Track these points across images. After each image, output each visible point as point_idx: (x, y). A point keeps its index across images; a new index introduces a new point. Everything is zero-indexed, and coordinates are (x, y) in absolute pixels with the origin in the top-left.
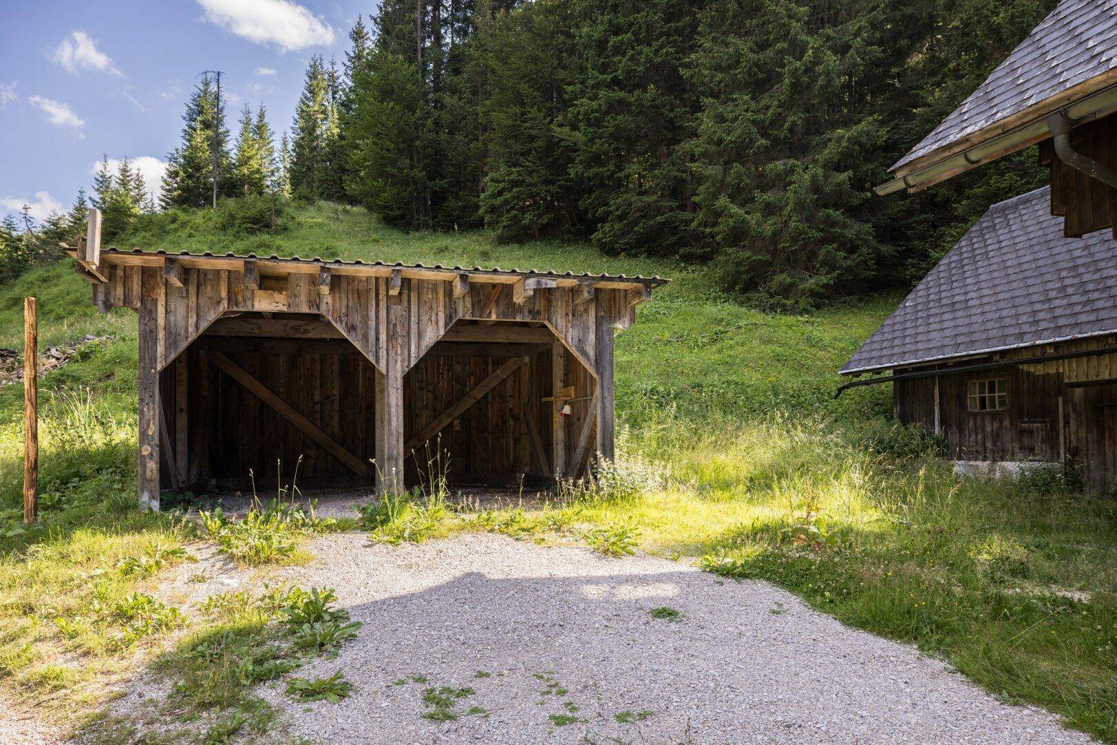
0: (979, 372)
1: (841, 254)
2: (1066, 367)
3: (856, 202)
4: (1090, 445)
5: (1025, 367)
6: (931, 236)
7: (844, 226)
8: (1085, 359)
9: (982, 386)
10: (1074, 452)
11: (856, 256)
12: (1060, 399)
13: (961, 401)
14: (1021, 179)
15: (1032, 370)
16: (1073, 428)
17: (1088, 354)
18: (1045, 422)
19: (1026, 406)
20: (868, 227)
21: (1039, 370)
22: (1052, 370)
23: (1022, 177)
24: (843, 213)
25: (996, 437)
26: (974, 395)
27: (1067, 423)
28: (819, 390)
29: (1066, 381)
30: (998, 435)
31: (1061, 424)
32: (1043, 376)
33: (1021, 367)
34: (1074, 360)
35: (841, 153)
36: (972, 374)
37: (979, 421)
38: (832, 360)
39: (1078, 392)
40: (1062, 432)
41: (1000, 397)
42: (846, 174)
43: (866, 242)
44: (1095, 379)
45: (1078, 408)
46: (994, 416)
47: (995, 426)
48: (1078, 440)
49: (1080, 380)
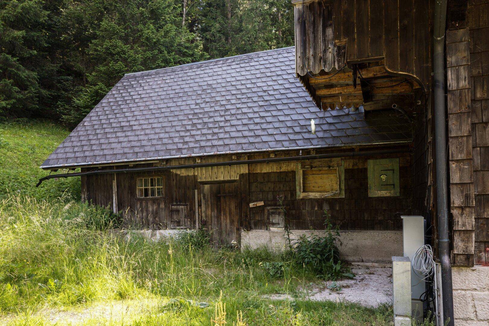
0: (145, 172)
1: (16, 88)
2: (199, 172)
3: (26, 55)
4: (213, 219)
5: (174, 171)
6: (73, 90)
7: (18, 69)
8: (210, 168)
9: (146, 181)
10: (204, 223)
11: (26, 92)
12: (196, 191)
13: (132, 190)
14: (125, 67)
15: (178, 172)
16: (203, 208)
17: (212, 165)
18: (187, 205)
19: (174, 195)
20: (34, 74)
21: (183, 173)
22: (191, 173)
23: (126, 66)
24: (18, 60)
25: (156, 214)
26: (140, 187)
27: (200, 206)
28: (17, 179)
29: (199, 180)
30: (157, 213)
31: (197, 207)
32: (185, 177)
33: (172, 170)
34: (204, 168)
35: (16, 16)
36: (139, 174)
37: (144, 204)
38: (19, 159)
39: (207, 187)
40: (197, 211)
41: (158, 188)
42: (21, 32)
43: (32, 84)
44: (216, 180)
45: (206, 197)
46: (154, 201)
47: (155, 207)
48: (206, 217)
49: (207, 180)
